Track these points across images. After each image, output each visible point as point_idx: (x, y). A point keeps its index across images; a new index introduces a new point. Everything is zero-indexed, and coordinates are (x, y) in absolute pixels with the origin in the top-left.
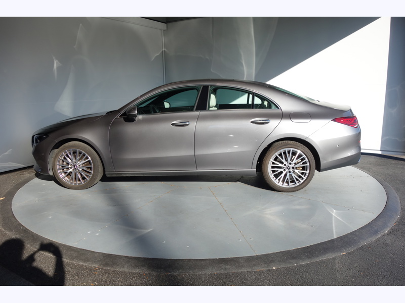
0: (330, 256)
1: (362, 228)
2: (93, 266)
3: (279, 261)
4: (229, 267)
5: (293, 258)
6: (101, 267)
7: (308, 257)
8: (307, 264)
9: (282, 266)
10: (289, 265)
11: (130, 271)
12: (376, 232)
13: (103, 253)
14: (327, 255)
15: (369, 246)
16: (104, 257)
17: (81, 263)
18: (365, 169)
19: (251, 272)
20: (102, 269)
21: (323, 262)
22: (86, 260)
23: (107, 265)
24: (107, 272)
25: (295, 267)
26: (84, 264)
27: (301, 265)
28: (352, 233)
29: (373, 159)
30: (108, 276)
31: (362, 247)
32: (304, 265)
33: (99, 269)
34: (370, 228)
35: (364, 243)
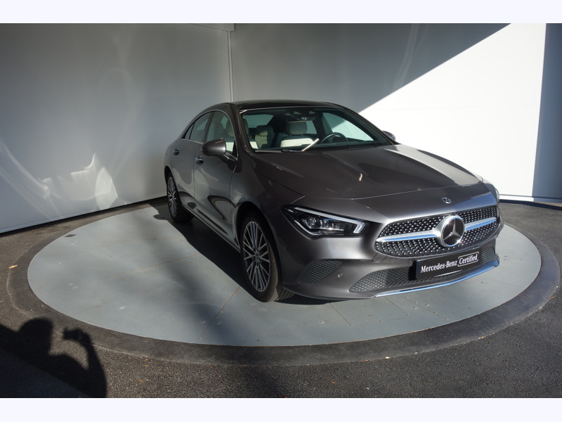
0: (464, 341)
1: (507, 303)
2: (142, 356)
3: (395, 349)
4: (326, 357)
5: (414, 344)
6: (153, 357)
7: (434, 343)
8: (433, 352)
9: (398, 355)
10: (407, 354)
11: (192, 363)
12: (527, 308)
13: (154, 340)
14: (459, 340)
15: (517, 327)
16: (156, 344)
17: (125, 353)
18: (511, 223)
19: (356, 363)
20: (153, 360)
21: (454, 349)
22: (132, 349)
23: (160, 354)
24: (160, 364)
25: (416, 356)
26: (129, 354)
27: (423, 354)
28: (493, 310)
29: (522, 209)
30: (162, 369)
31: (508, 328)
32: (429, 353)
33: (149, 360)
34: (519, 302)
35: (510, 323)
